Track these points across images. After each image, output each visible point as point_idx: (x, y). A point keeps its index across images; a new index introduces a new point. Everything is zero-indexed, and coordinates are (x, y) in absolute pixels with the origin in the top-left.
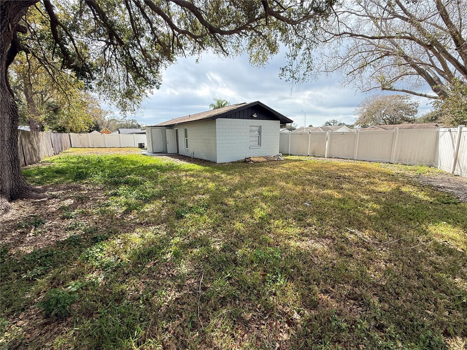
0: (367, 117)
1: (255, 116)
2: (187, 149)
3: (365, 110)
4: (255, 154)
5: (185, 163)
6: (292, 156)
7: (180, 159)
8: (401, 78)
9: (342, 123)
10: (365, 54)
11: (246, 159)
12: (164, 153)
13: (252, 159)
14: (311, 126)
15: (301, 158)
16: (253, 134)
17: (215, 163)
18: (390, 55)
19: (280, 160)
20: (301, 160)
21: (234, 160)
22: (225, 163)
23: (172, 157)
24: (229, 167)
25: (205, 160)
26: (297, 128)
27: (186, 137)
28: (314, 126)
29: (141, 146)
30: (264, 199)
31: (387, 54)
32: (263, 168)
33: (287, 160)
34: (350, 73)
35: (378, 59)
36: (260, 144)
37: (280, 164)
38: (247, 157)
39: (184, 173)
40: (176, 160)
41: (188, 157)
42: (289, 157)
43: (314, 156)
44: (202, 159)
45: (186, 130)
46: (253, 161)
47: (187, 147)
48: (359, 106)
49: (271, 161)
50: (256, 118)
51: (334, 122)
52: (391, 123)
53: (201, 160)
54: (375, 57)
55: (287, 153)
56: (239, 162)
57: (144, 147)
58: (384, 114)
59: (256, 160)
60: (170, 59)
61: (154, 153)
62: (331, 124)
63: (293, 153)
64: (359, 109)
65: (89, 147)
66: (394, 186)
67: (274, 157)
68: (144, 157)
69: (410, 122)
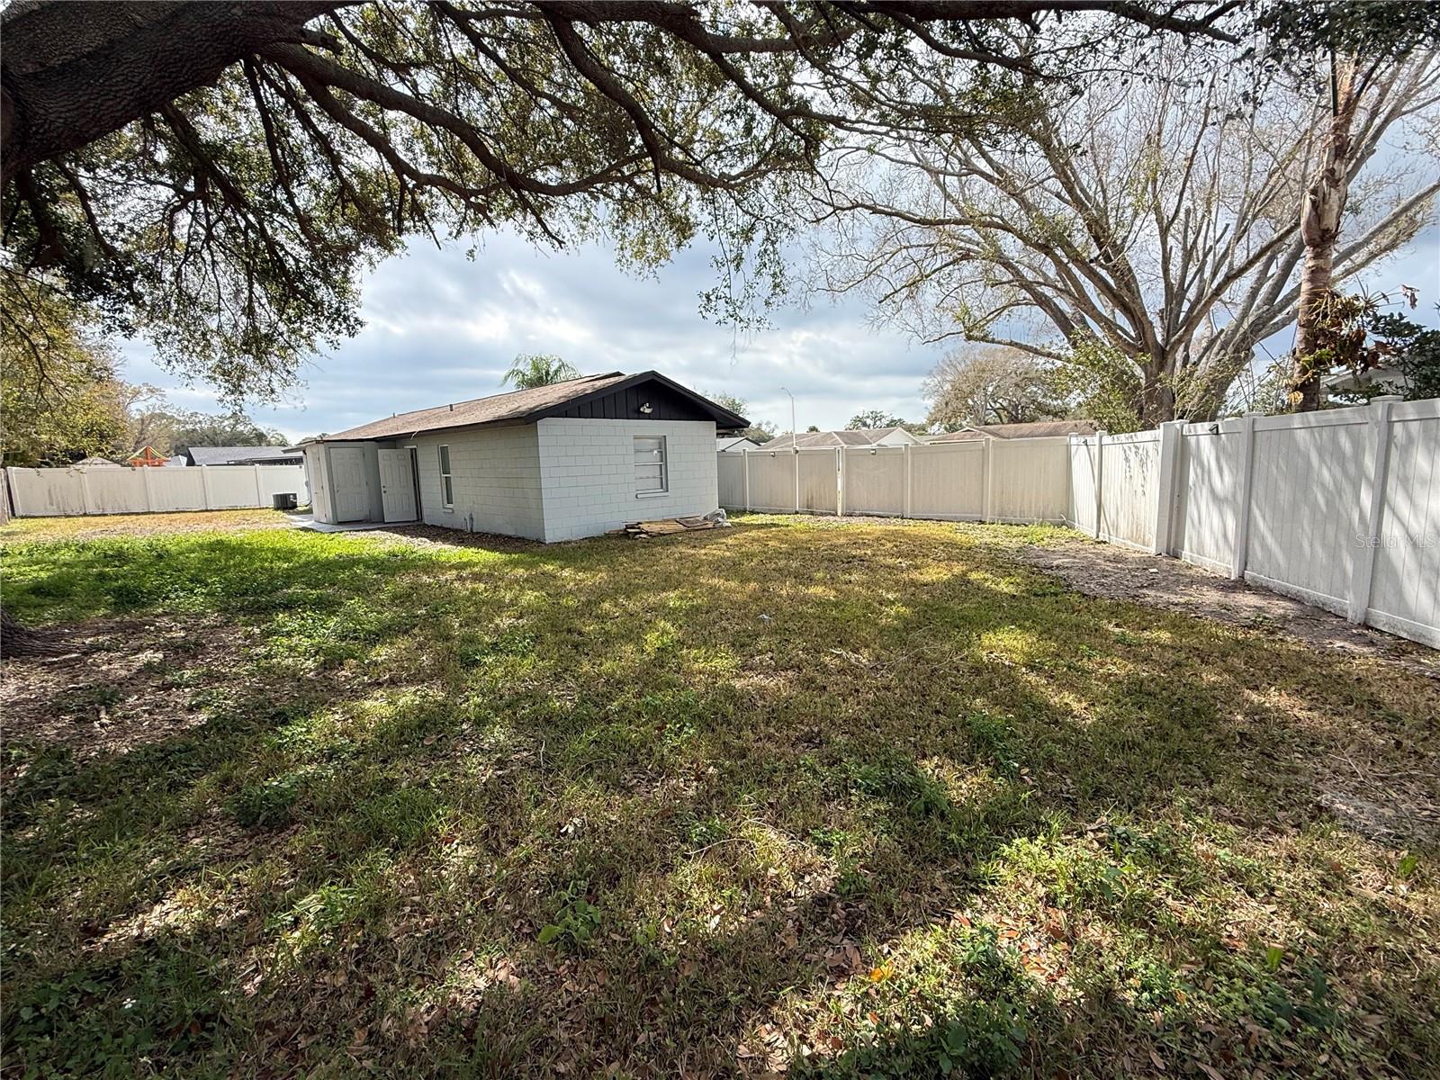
0: (955, 404)
1: (648, 411)
2: (450, 506)
3: (948, 387)
4: (652, 513)
5: (447, 547)
6: (755, 517)
7: (433, 539)
8: (1006, 312)
9: (896, 418)
10: (917, 254)
11: (627, 527)
12: (374, 520)
13: (645, 527)
14: (813, 429)
15: (777, 519)
16: (645, 457)
17: (540, 542)
18: (972, 258)
19: (722, 527)
20: (778, 526)
21: (595, 534)
22: (569, 542)
23: (404, 534)
24: (580, 552)
25: (510, 537)
26: (778, 434)
27: (446, 471)
28: (823, 429)
29: (286, 503)
30: (671, 614)
31: (966, 256)
32: (673, 549)
33: (740, 524)
34: (887, 297)
35: (946, 265)
36: (664, 486)
37: (718, 536)
38: (633, 521)
39: (454, 572)
40: (417, 541)
41: (456, 531)
42: (745, 519)
43: (812, 513)
44: (500, 535)
45: (444, 453)
46: (647, 533)
47: (450, 501)
48: (930, 374)
49: (696, 531)
50: (648, 417)
51: (876, 417)
52: (1014, 420)
53: (497, 536)
54: (939, 261)
55: (741, 508)
56: (608, 536)
57: (295, 506)
58: (992, 395)
59: (655, 528)
60: (385, 245)
61: (340, 523)
62: (869, 421)
63: (757, 508)
64: (932, 382)
65: (85, 515)
66: (958, 569)
67: (705, 519)
68: (309, 536)
69: (1055, 415)
